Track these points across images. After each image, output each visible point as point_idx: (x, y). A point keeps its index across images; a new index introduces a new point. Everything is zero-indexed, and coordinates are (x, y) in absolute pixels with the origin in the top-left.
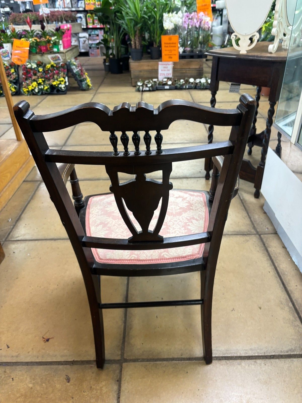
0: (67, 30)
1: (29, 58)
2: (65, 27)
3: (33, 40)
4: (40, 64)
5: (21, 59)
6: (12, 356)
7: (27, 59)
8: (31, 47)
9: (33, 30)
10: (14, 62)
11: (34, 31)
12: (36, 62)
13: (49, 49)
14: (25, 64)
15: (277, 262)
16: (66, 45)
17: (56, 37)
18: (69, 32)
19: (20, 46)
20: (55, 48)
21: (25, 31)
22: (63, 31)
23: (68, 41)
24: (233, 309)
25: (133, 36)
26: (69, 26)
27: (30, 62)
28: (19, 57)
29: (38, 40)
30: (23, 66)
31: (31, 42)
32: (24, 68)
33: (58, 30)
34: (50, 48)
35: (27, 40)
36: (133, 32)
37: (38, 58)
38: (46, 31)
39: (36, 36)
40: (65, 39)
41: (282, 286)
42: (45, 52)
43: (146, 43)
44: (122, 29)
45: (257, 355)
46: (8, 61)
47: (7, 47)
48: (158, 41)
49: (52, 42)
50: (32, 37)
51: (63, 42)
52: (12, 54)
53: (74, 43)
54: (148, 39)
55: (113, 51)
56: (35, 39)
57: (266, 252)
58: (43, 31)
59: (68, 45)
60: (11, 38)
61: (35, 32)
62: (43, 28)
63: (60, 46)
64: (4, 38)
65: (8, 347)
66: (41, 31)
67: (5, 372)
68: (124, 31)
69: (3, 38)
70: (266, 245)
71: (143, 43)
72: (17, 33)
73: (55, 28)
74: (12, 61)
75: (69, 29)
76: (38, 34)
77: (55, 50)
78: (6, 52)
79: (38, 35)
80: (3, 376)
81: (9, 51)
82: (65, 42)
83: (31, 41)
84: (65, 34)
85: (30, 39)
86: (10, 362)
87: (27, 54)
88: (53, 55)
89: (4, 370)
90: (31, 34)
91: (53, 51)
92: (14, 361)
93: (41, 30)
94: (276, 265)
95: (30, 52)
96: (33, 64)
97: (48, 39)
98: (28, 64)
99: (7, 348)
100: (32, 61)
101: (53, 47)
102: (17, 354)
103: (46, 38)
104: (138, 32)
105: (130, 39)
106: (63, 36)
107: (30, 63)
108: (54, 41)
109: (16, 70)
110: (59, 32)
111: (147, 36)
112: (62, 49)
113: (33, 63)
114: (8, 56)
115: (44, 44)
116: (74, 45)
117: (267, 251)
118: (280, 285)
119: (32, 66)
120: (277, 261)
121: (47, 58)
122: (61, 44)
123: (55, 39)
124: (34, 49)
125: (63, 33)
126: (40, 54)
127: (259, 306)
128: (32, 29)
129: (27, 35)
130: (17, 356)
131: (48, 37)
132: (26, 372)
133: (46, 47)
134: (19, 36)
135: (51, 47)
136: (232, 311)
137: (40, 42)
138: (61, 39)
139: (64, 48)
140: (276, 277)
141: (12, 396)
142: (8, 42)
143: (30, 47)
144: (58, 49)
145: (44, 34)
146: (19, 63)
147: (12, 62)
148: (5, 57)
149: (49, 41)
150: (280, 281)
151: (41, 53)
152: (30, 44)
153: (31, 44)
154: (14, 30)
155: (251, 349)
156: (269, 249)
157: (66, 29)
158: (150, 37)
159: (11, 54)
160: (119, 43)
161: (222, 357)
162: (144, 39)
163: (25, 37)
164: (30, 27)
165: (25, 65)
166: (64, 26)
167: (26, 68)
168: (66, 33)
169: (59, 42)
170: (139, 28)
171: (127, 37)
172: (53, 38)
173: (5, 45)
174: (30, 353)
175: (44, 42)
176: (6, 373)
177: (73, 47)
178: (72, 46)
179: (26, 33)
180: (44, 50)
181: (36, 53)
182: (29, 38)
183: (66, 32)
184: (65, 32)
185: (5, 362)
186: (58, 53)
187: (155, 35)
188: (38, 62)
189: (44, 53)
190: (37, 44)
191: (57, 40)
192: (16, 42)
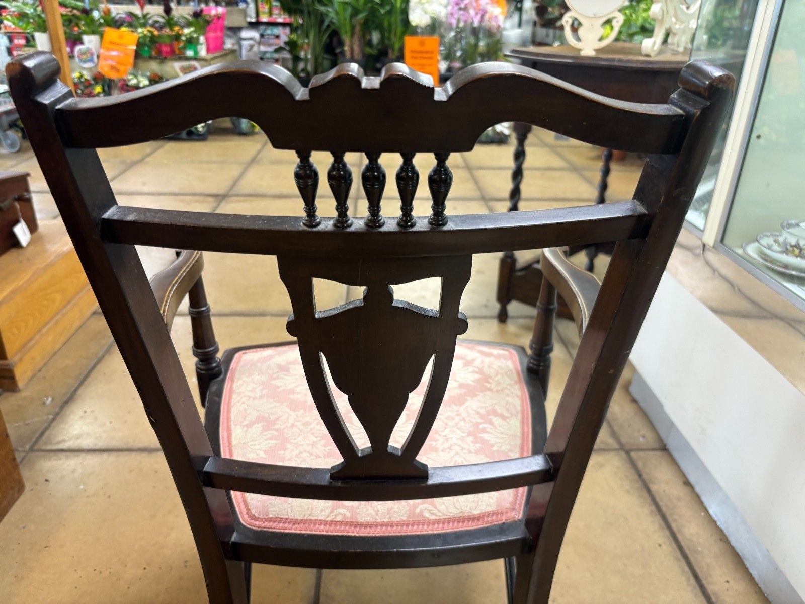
0: (215, 18)
1: (135, 66)
2: (213, 12)
3: (146, 32)
4: (157, 79)
5: (119, 67)
7: (130, 68)
8: (140, 45)
9: (148, 14)
10: (103, 73)
11: (149, 16)
12: (148, 74)
13: (177, 52)
14: (125, 78)
16: (212, 46)
17: (192, 29)
18: (220, 21)
19: (118, 41)
20: (190, 49)
21: (131, 14)
22: (207, 17)
23: (216, 38)
25: (349, 34)
26: (220, 10)
27: (135, 74)
28: (114, 64)
29: (156, 33)
30: (120, 80)
31: (141, 35)
32: (124, 85)
33: (197, 15)
34: (179, 49)
35: (133, 31)
36: (348, 28)
37: (154, 67)
38: (174, 16)
39: (152, 26)
40: (212, 35)
42: (169, 57)
43: (374, 52)
44: (326, 23)
46: (90, 69)
47: (90, 42)
48: (397, 46)
49: (183, 38)
50: (144, 25)
51: (207, 40)
52: (101, 57)
53: (229, 44)
54: (378, 44)
55: (306, 65)
56: (149, 31)
57: (646, 495)
58: (167, 18)
59: (215, 47)
60: (101, 25)
61: (150, 18)
62: (168, 10)
63: (199, 47)
64: (86, 24)
66: (163, 17)
68: (331, 25)
69: (83, 25)
71: (368, 50)
72: (115, 16)
73: (191, 13)
74: (99, 70)
75: (220, 16)
76: (157, 22)
77: (190, 53)
78: (89, 53)
79: (157, 25)
81: (94, 51)
82: (211, 41)
83: (141, 33)
84: (212, 25)
85: (140, 30)
87: (131, 59)
88: (185, 64)
90: (142, 21)
91: (186, 57)
93: (164, 14)
95: (138, 55)
96: (141, 79)
97: (177, 32)
98: (132, 79)
100: (140, 73)
101: (185, 48)
103: (172, 30)
104: (358, 29)
105: (341, 44)
106: (208, 29)
107: (136, 76)
108: (188, 37)
109: (106, 88)
110: (199, 19)
111: (375, 37)
112: (203, 52)
113: (143, 75)
114: (91, 60)
115: (167, 41)
116: (229, 49)
117: (649, 491)
119: (139, 82)
121: (173, 68)
122: (202, 44)
123: (191, 32)
124: (146, 49)
125: (208, 22)
126: (158, 61)
128: (145, 11)
129: (135, 23)
131: (176, 28)
133: (171, 46)
134: (117, 24)
135: (182, 48)
137: (160, 36)
138: (204, 34)
139: (209, 50)
142: (93, 33)
143: (137, 46)
144: (196, 53)
145: (170, 22)
146: (113, 76)
147: (99, 73)
148: (85, 62)
149: (177, 37)
151: (160, 59)
152: (139, 38)
153: (141, 40)
154: (108, 12)
156: (653, 487)
157: (215, 16)
158: (382, 39)
159: (98, 57)
160: (319, 49)
162: (369, 44)
163: (130, 25)
164: (142, 7)
165: (124, 80)
166: (210, 10)
167: (127, 85)
168: (214, 23)
169: (198, 39)
170: (362, 21)
171: (335, 40)
172: (186, 31)
173: (86, 38)
175: (169, 36)
177: (228, 52)
178: (225, 50)
179: (134, 18)
180: (166, 52)
181: (151, 58)
182: (136, 28)
183: (215, 21)
184: (212, 21)
186: (195, 59)
187: (393, 36)
188: (153, 75)
189: (165, 58)
190: (153, 40)
191: (195, 35)
192: (110, 33)
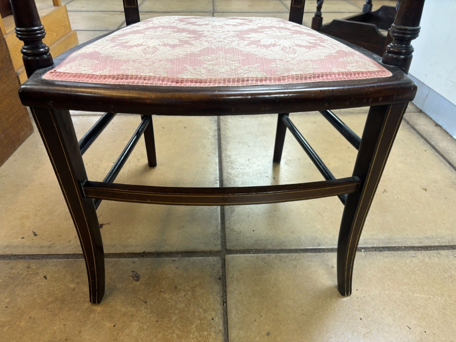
6: (42, 247)
15: (433, 141)
24: (385, 190)
41: (448, 165)
45: (437, 244)
57: (414, 131)
65: (35, 235)
67: (28, 267)
70: (411, 123)
80: (25, 273)
86: (38, 255)
89: (27, 265)
92: (44, 253)
94: (433, 143)
99: (33, 235)
102: (50, 243)
117: (414, 129)
118: (446, 165)
120: (432, 139)
127: (424, 187)
130: (50, 247)
132: (64, 268)
136: (384, 192)
140: (437, 156)
141: (38, 301)
150: (443, 160)
155: (427, 238)
156: (417, 128)
161: (383, 247)
174: (72, 242)
176: (30, 269)
185: (29, 255)
